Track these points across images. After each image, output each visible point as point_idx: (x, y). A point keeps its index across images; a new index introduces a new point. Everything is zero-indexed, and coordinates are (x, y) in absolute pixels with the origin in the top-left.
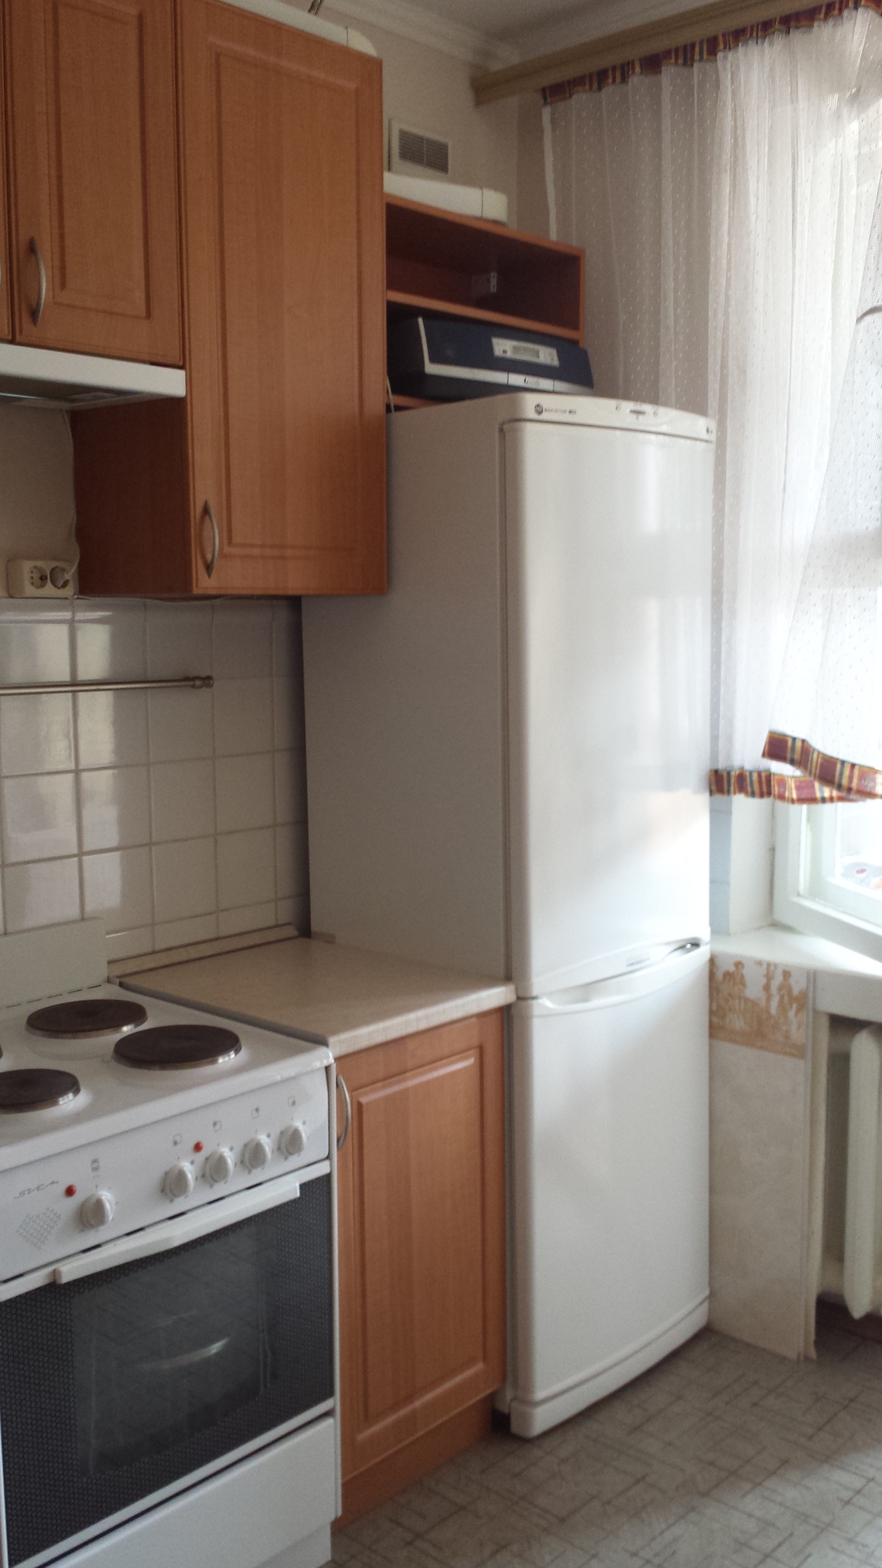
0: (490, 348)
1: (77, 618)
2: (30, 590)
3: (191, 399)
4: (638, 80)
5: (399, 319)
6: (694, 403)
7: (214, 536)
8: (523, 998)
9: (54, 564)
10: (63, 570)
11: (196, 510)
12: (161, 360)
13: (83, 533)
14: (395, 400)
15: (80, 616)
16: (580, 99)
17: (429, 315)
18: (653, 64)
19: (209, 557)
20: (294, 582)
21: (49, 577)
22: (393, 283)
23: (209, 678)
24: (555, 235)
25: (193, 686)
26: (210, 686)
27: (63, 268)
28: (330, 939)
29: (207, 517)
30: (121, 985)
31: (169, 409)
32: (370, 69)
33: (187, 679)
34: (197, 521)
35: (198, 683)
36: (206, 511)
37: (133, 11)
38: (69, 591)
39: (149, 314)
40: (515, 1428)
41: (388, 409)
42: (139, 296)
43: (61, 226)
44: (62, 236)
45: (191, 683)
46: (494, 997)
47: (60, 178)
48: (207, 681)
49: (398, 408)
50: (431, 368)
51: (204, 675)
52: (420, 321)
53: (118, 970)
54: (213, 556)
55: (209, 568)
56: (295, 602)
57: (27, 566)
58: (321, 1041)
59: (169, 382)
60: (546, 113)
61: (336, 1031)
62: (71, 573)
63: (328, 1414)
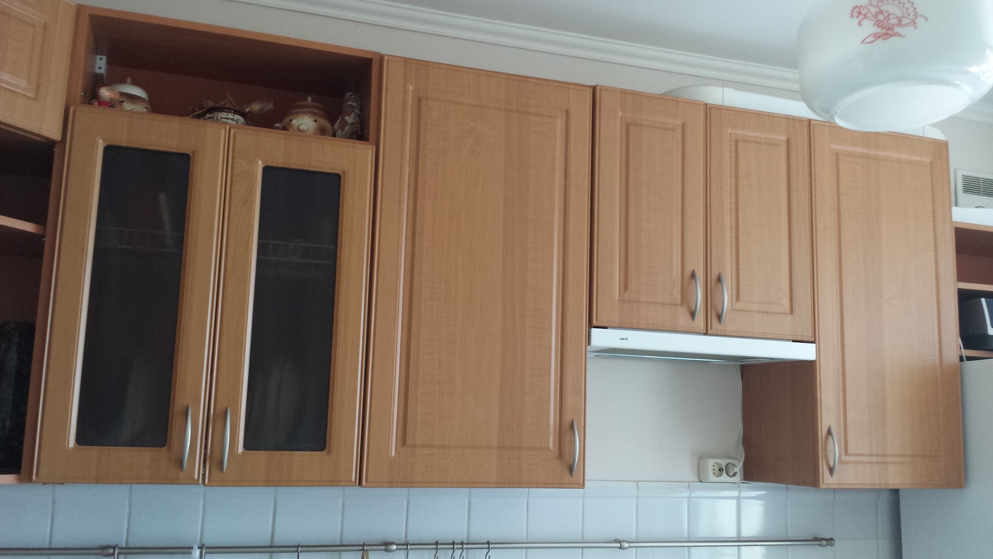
1: (742, 495)
2: (712, 478)
3: (819, 361)
5: (967, 300)
7: (834, 450)
9: (728, 461)
10: (734, 465)
11: (822, 432)
12: (800, 339)
13: (747, 441)
14: (966, 353)
15: (744, 494)
17: (990, 296)
19: (832, 463)
20: (894, 478)
21: (724, 471)
22: (961, 278)
23: (832, 539)
25: (820, 545)
26: (832, 545)
27: (738, 289)
29: (830, 436)
31: (804, 368)
32: (940, 149)
33: (816, 539)
34: (823, 439)
35: (824, 543)
36: (829, 432)
37: (784, 138)
38: (737, 479)
39: (792, 312)
41: (961, 359)
42: (786, 301)
43: (738, 265)
44: (738, 270)
45: (819, 543)
47: (737, 238)
48: (830, 541)
49: (969, 359)
50: (992, 331)
51: (828, 537)
52: (983, 300)
54: (834, 462)
55: (831, 470)
56: (895, 492)
57: (711, 462)
59: (805, 352)
62: (739, 468)
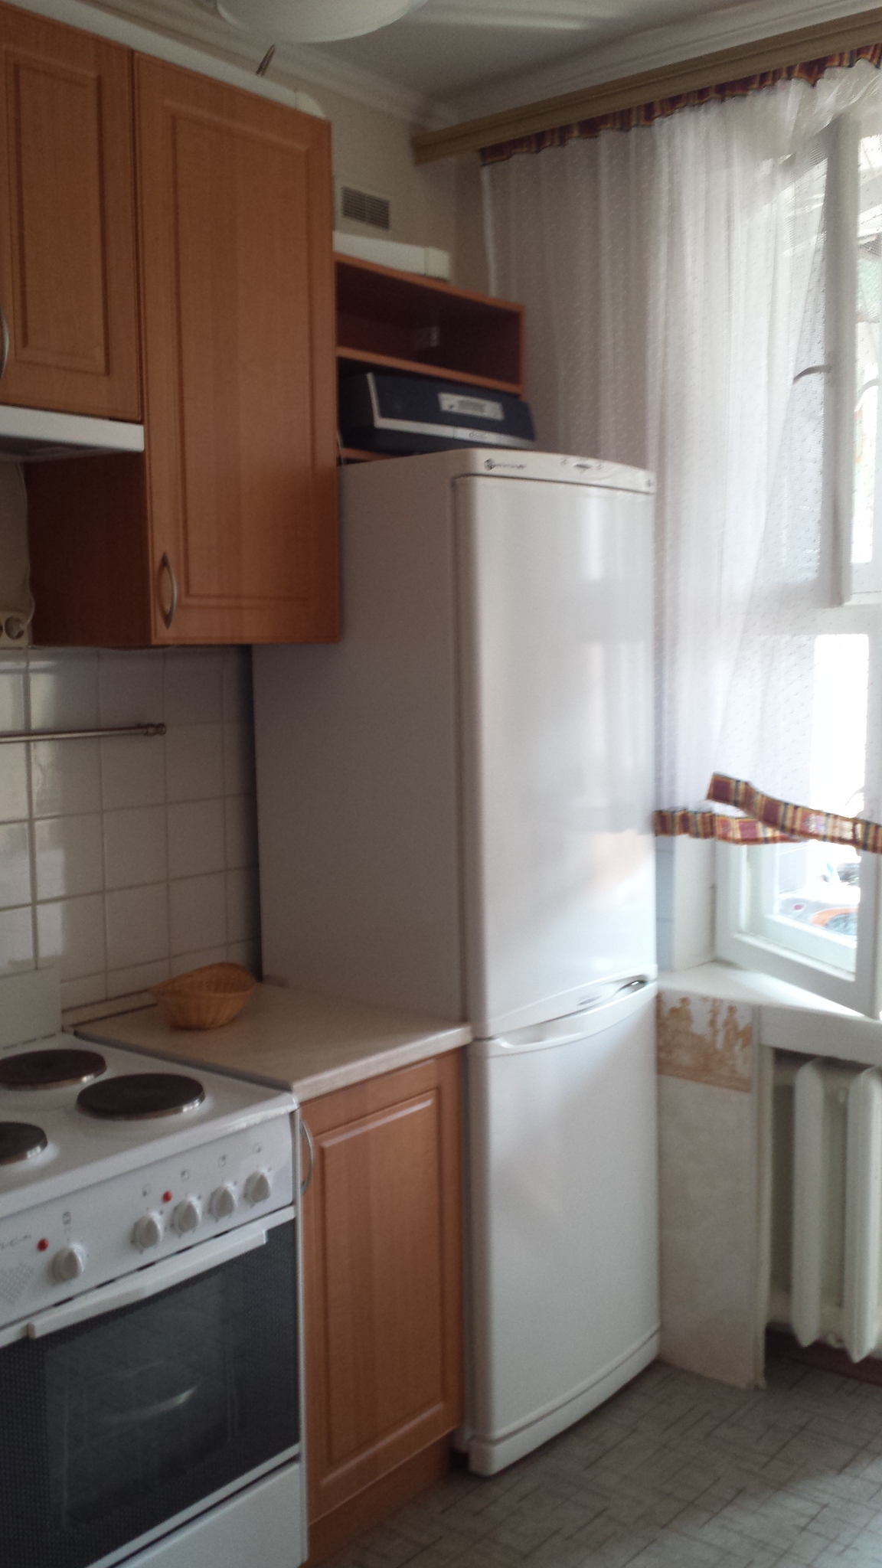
0: (437, 403)
1: (30, 667)
3: (150, 454)
4: (576, 144)
5: (349, 374)
6: (634, 457)
7: (173, 588)
8: (480, 1039)
9: (8, 615)
10: (18, 621)
11: (154, 562)
12: (119, 415)
13: (38, 584)
14: (347, 453)
15: (34, 665)
16: (519, 160)
17: (379, 370)
18: (590, 128)
19: (167, 608)
20: (250, 630)
21: (4, 628)
22: (343, 339)
23: (162, 725)
24: (493, 292)
25: (147, 734)
26: (163, 733)
27: (25, 326)
28: (282, 983)
29: (166, 568)
30: (76, 1034)
31: (128, 464)
32: (319, 132)
33: (139, 726)
34: (156, 571)
35: (151, 730)
36: (164, 563)
37: (92, 74)
38: (24, 641)
39: (108, 370)
40: (475, 1465)
41: (340, 461)
42: (99, 353)
43: (23, 286)
44: (24, 293)
45: (145, 731)
46: (450, 1038)
47: (21, 237)
48: (160, 728)
49: (350, 461)
50: (382, 423)
51: (157, 722)
52: (370, 377)
53: (72, 1018)
54: (172, 608)
55: (167, 619)
56: (245, 651)
58: (285, 1087)
59: (128, 437)
60: (486, 174)
61: (299, 1078)
62: (25, 625)
63: (294, 1459)
